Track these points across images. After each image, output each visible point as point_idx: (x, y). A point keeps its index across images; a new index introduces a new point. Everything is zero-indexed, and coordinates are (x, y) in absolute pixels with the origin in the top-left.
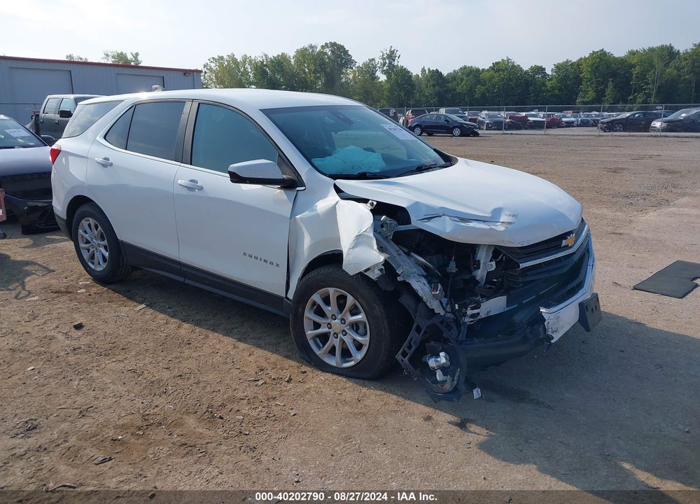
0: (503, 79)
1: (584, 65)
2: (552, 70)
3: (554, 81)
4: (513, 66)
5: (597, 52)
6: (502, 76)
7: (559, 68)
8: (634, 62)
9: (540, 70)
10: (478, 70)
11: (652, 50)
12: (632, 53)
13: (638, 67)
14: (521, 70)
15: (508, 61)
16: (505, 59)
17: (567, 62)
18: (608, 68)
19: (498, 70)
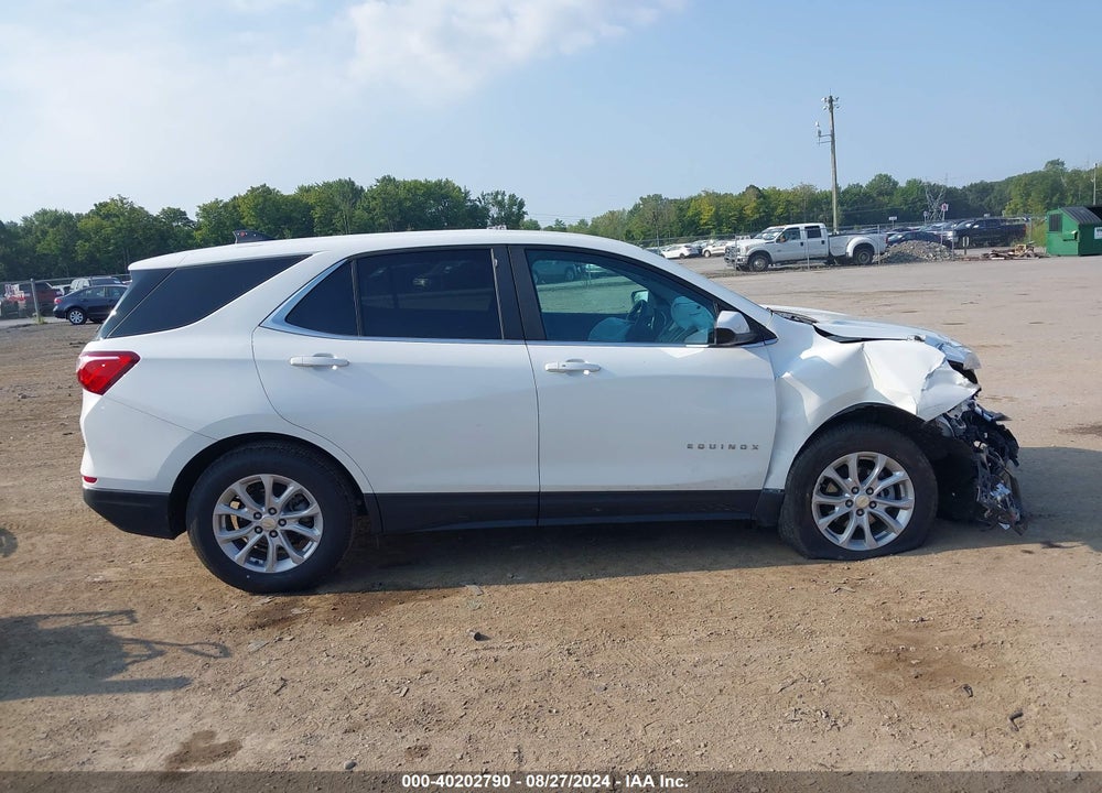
0: (120, 229)
1: (243, 207)
2: (197, 215)
3: (204, 230)
4: (133, 209)
5: (258, 189)
6: (118, 225)
7: (206, 210)
8: (312, 201)
9: (178, 215)
10: (69, 217)
11: (328, 186)
12: (305, 190)
13: (318, 209)
14: (148, 215)
15: (122, 202)
16: (117, 198)
17: (217, 202)
18: (278, 210)
19: (107, 216)
